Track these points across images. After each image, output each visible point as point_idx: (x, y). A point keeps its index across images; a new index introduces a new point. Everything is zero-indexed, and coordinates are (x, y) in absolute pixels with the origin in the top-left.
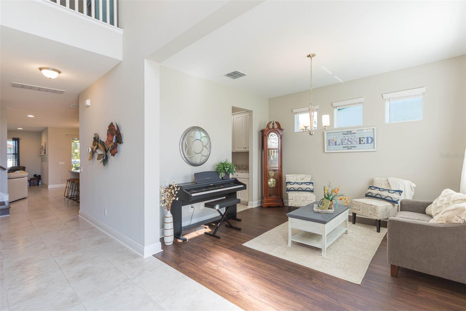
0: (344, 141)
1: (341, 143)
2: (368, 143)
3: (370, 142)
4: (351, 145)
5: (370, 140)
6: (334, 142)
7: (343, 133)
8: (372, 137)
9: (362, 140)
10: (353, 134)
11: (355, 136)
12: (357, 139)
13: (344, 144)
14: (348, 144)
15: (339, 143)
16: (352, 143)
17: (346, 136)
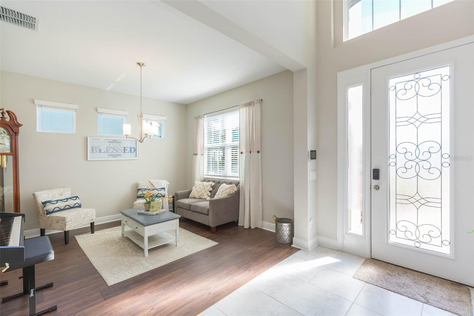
0: (110, 149)
1: (106, 151)
2: (131, 152)
3: (133, 151)
4: (115, 154)
5: (133, 149)
6: (98, 149)
7: (108, 141)
8: (135, 147)
9: (126, 149)
10: (119, 143)
11: (120, 145)
12: (122, 148)
13: (109, 152)
14: (113, 152)
15: (104, 151)
16: (117, 151)
17: (112, 144)
